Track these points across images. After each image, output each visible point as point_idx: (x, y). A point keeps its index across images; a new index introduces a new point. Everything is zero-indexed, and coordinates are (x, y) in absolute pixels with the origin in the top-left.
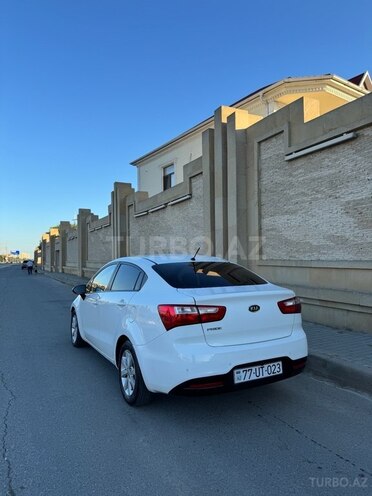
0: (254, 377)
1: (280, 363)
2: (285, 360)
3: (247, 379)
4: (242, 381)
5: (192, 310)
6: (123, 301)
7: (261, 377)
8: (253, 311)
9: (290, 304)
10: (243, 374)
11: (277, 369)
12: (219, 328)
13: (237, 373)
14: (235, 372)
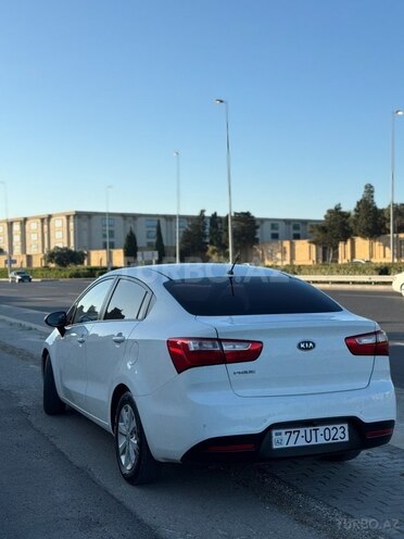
0: (301, 442)
1: (346, 426)
2: (353, 422)
3: (291, 444)
4: (284, 446)
5: (214, 346)
6: (120, 335)
7: (313, 442)
9: (365, 341)
10: (285, 437)
11: (340, 434)
12: (251, 372)
13: (276, 434)
14: (274, 432)
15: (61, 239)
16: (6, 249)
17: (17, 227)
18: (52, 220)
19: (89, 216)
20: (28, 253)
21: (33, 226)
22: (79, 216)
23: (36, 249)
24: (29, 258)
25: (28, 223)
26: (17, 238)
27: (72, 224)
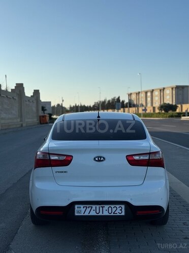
0: (93, 213)
1: (123, 206)
3: (86, 214)
4: (82, 214)
7: (101, 214)
8: (99, 161)
10: (83, 210)
11: (118, 211)
12: (65, 172)
13: (78, 208)
14: (76, 206)
15: (169, 99)
16: (144, 104)
17: (149, 94)
18: (165, 90)
19: (183, 87)
20: (154, 106)
21: (156, 93)
22: (178, 87)
23: (157, 104)
24: (154, 108)
25: (154, 92)
26: (149, 99)
27: (174, 92)
